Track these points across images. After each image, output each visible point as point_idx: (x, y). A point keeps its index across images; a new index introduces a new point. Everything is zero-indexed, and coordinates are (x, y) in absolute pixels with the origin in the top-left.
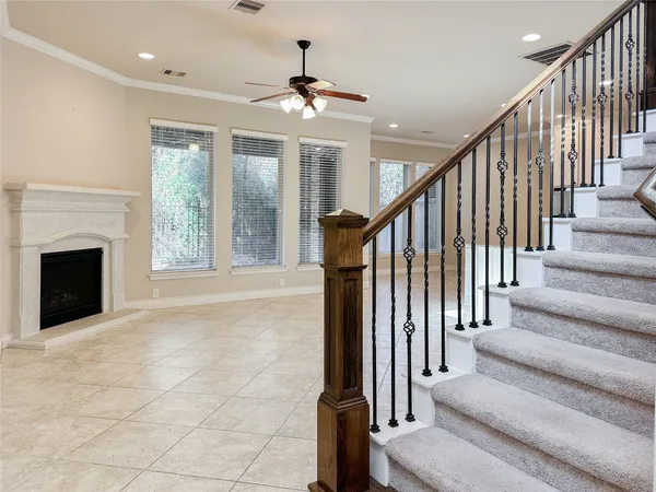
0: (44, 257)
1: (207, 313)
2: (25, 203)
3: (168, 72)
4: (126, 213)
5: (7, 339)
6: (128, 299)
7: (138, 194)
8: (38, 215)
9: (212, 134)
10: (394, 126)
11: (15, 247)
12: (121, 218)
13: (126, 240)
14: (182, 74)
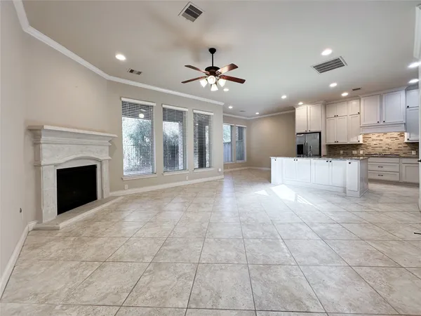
0: (59, 171)
1: (155, 196)
2: (43, 139)
3: (132, 71)
4: (110, 146)
5: (32, 224)
6: (111, 191)
7: (116, 136)
8: (54, 146)
9: (152, 106)
10: (230, 107)
11: (37, 166)
12: (107, 149)
13: (109, 160)
14: (139, 73)
